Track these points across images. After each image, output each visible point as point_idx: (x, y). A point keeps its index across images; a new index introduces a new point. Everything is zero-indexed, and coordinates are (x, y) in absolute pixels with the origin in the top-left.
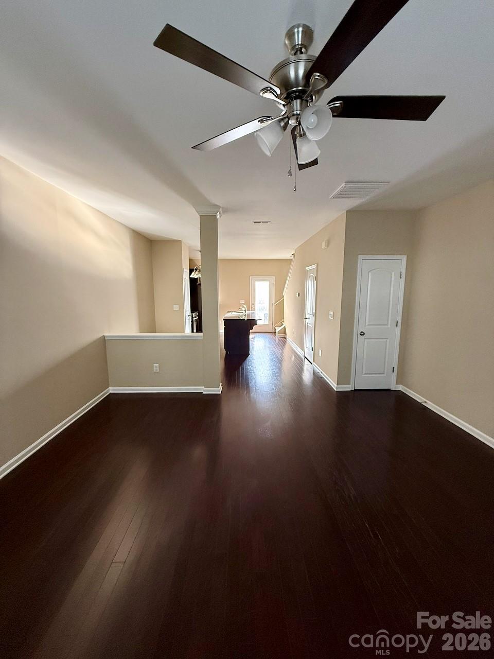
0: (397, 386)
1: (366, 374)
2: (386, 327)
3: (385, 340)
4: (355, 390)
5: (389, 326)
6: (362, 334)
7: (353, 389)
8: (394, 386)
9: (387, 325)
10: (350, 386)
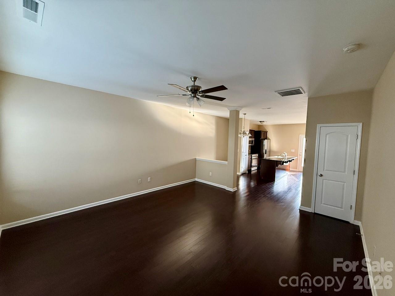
0: (355, 221)
1: (324, 204)
2: (343, 173)
3: (343, 183)
4: (315, 213)
5: (346, 173)
6: (321, 175)
7: (313, 212)
8: (352, 221)
9: (344, 172)
10: (311, 209)
